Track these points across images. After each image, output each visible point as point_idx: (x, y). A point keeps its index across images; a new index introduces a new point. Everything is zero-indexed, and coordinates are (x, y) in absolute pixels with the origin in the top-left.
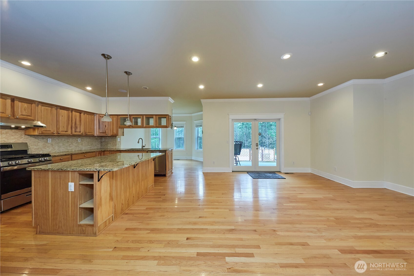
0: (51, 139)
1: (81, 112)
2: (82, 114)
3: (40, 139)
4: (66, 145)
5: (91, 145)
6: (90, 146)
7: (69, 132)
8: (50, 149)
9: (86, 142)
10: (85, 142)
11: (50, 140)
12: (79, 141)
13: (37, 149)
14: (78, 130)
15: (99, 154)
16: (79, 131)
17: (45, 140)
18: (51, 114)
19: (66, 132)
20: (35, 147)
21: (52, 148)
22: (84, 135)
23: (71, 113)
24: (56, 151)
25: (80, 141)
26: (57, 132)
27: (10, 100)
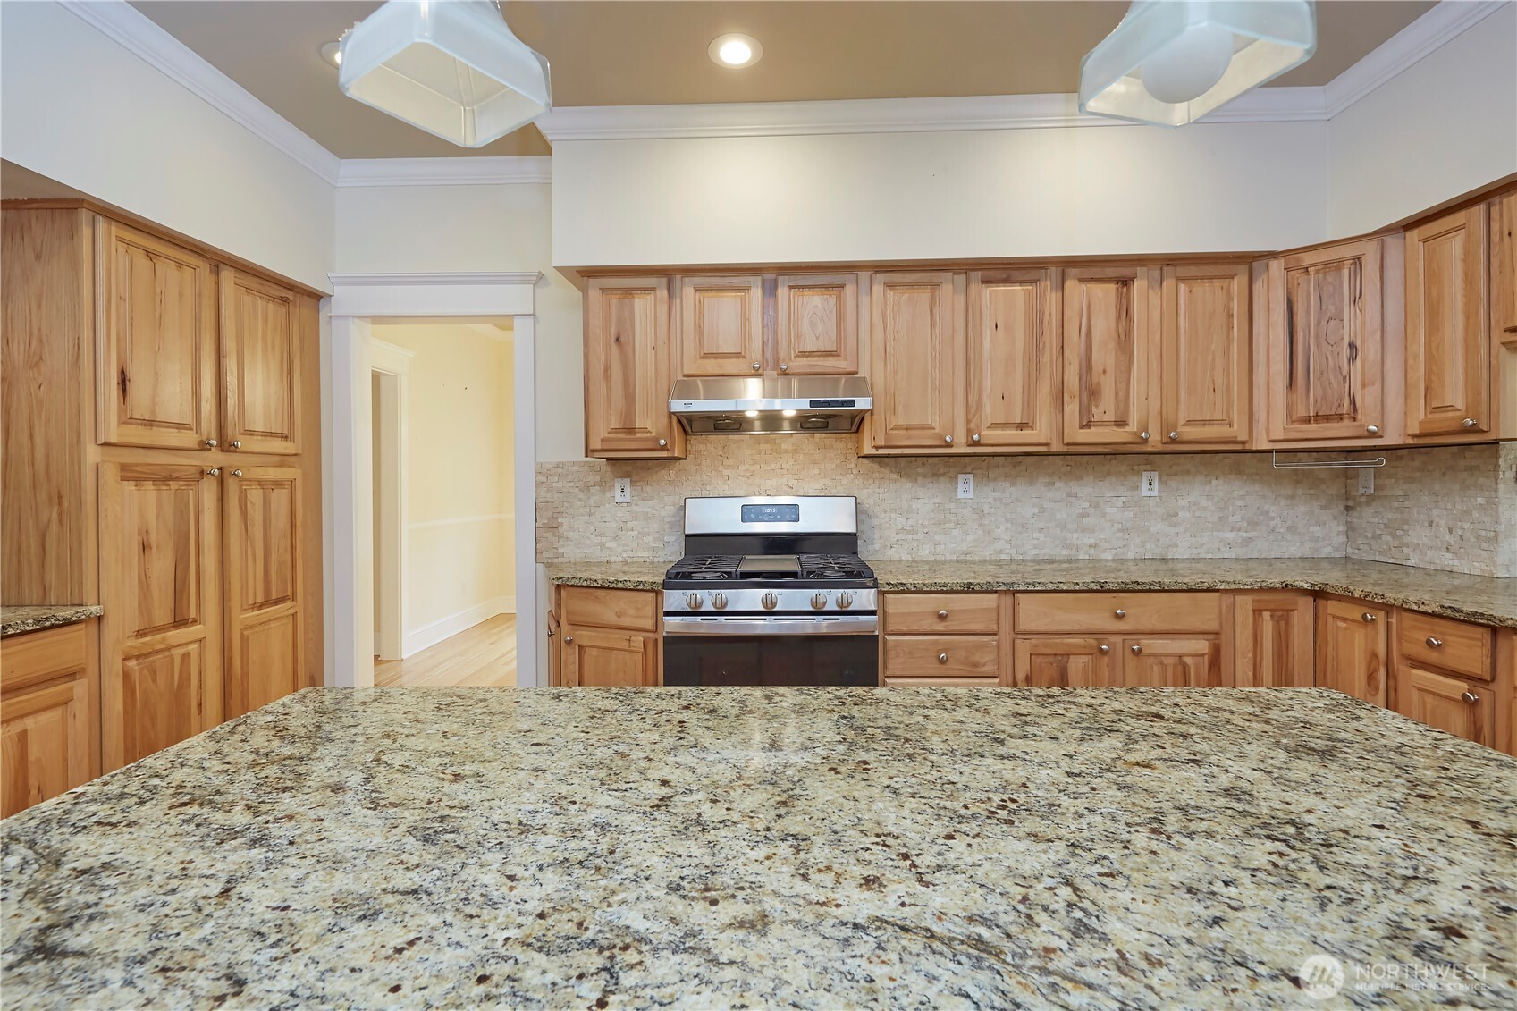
0: (971, 477)
1: (1125, 272)
2: (1138, 287)
3: (920, 481)
4: (1058, 516)
5: (1253, 524)
6: (1244, 535)
7: (1042, 433)
8: (970, 537)
9: (1204, 503)
10: (1192, 499)
11: (966, 489)
12: (1145, 492)
13: (908, 532)
14: (1105, 408)
15: (1257, 612)
16: (1110, 417)
17: (943, 483)
18: (933, 326)
19: (1022, 426)
20: (900, 521)
21: (981, 532)
22: (1160, 447)
23: (1052, 298)
24: (1001, 552)
25: (1155, 493)
26: (969, 432)
27: (759, 291)
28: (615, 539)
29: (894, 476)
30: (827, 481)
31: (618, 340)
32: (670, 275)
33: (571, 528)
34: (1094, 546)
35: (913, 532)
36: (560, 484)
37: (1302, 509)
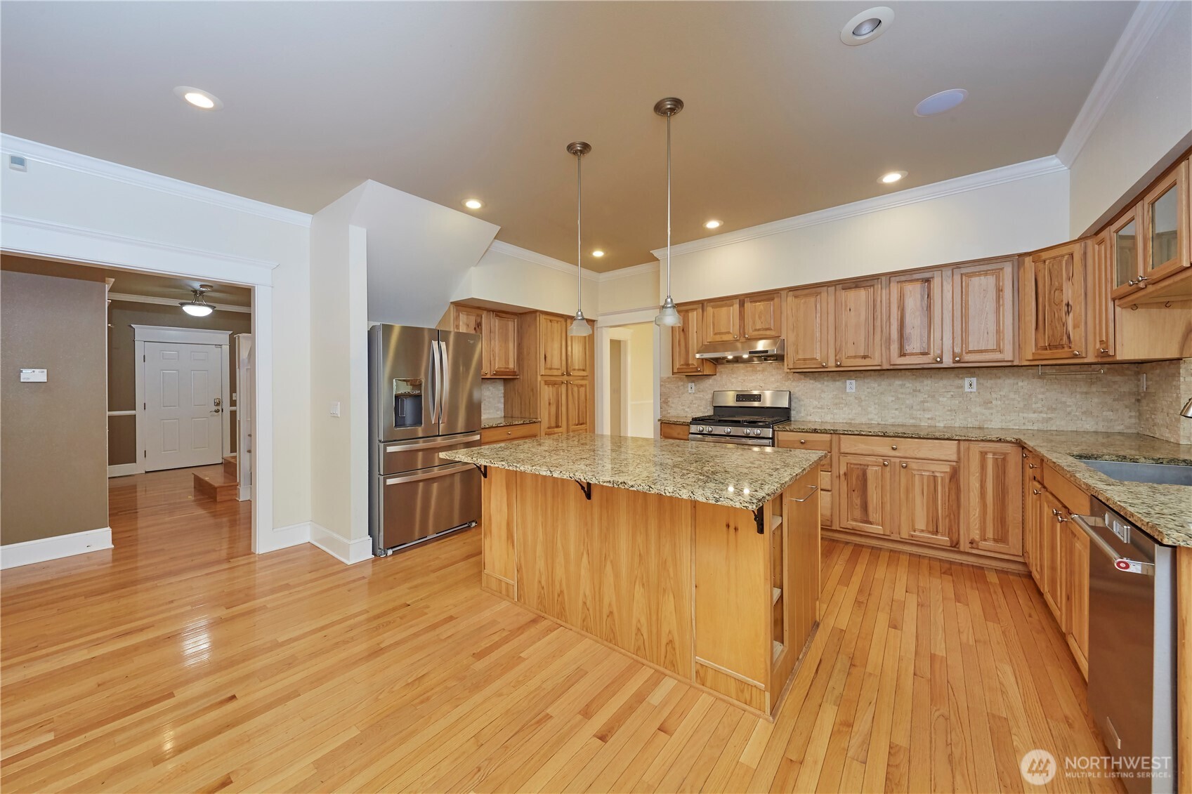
0: (853, 382)
2: (938, 281)
3: (826, 383)
4: (908, 402)
5: (1053, 409)
6: (1045, 416)
7: (877, 360)
8: (854, 412)
9: (1012, 395)
10: (1002, 393)
11: (851, 385)
12: (967, 389)
13: (819, 408)
14: (914, 346)
15: (983, 454)
16: (918, 350)
17: (838, 384)
18: (816, 312)
20: (815, 403)
21: (860, 409)
23: (883, 293)
24: (872, 420)
25: (974, 390)
26: (836, 361)
27: (738, 306)
28: (688, 407)
29: (812, 381)
30: (779, 384)
31: (683, 330)
32: (702, 304)
33: (673, 403)
34: (932, 419)
35: (821, 408)
36: (668, 386)
37: (1096, 400)
